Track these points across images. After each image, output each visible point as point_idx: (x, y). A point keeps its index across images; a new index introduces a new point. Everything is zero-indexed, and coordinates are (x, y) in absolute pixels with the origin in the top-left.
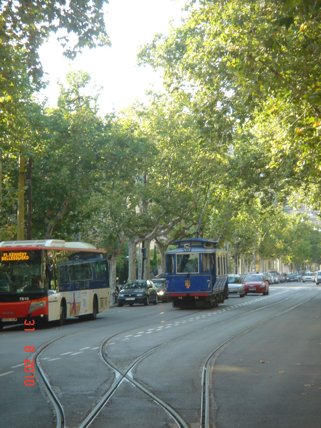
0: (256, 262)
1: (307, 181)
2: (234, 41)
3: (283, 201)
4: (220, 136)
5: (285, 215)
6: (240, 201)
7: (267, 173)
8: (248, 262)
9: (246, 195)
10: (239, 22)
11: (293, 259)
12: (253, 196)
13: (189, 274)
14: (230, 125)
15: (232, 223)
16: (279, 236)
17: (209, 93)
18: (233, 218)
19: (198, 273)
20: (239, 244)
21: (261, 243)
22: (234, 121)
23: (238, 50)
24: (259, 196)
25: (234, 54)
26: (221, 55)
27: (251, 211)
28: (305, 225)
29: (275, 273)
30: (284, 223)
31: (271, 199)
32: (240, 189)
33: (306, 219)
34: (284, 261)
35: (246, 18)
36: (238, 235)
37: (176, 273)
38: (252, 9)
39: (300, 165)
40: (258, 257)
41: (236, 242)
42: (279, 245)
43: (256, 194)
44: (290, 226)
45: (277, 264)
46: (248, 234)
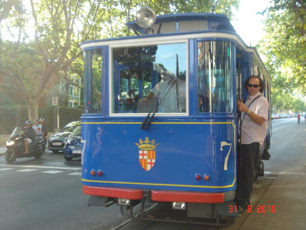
0: (284, 111)
1: (299, 86)
2: (274, 44)
3: (291, 92)
4: (270, 72)
5: (293, 97)
6: (278, 92)
7: (286, 84)
8: (281, 111)
9: (280, 90)
10: (276, 38)
11: (295, 110)
12: (282, 91)
13: (154, 119)
14: (274, 70)
15: (276, 99)
16: (291, 103)
17: (268, 59)
18: (276, 98)
19: (186, 114)
20: (278, 105)
21: (285, 105)
22: (275, 68)
23: (276, 47)
24: (284, 91)
25: (274, 48)
26: (270, 48)
27: (282, 96)
28: (299, 100)
29: (289, 114)
30: (292, 99)
31: (288, 92)
32: (278, 88)
33: (299, 98)
34: (292, 111)
35: (278, 37)
36: (278, 103)
37: (107, 112)
38: (280, 35)
39: (296, 81)
40: (284, 110)
41: (277, 105)
42: (291, 106)
43: (283, 90)
44: (294, 100)
45: (290, 112)
46: (281, 103)
